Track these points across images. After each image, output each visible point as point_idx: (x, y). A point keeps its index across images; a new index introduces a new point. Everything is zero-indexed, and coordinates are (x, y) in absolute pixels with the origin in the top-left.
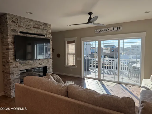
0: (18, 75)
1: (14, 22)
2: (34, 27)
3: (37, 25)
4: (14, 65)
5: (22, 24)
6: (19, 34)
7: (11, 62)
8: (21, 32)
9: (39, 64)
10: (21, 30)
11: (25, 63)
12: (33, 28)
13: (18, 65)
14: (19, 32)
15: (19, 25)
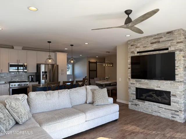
0: (134, 91)
1: (133, 45)
2: (151, 43)
3: (155, 39)
4: (132, 82)
5: (139, 45)
6: (136, 54)
7: (129, 79)
8: (138, 52)
9: (157, 86)
10: (138, 50)
11: (140, 81)
12: (151, 45)
13: (134, 82)
14: (136, 53)
15: (136, 46)
